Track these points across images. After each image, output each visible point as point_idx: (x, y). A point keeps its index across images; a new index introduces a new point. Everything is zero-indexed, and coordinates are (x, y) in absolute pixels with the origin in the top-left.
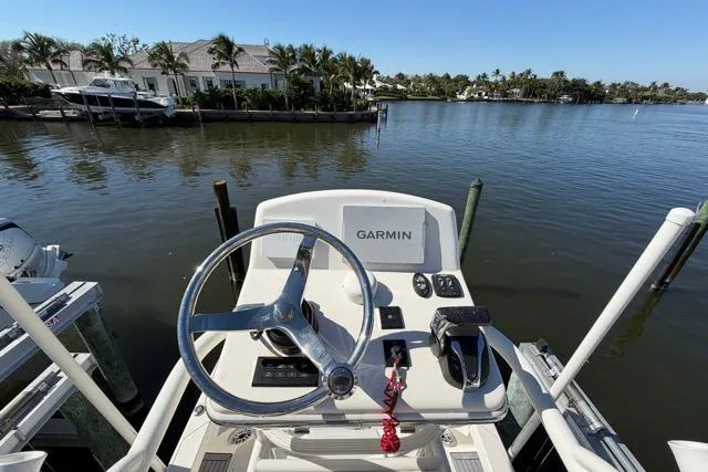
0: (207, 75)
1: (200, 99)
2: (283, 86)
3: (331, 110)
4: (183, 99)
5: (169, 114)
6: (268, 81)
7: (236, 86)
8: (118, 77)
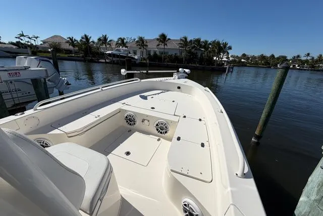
0: (155, 49)
1: (150, 57)
3: (204, 65)
4: (144, 58)
5: (137, 62)
6: (178, 52)
7: (164, 54)
8: (124, 48)
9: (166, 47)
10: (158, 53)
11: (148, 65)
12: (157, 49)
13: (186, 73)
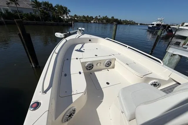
2: (38, 14)
3: (57, 22)
6: (32, 12)
7: (19, 12)
9: (18, 6)
10: (10, 10)
11: (5, 23)
12: (8, 8)
13: (83, 30)
